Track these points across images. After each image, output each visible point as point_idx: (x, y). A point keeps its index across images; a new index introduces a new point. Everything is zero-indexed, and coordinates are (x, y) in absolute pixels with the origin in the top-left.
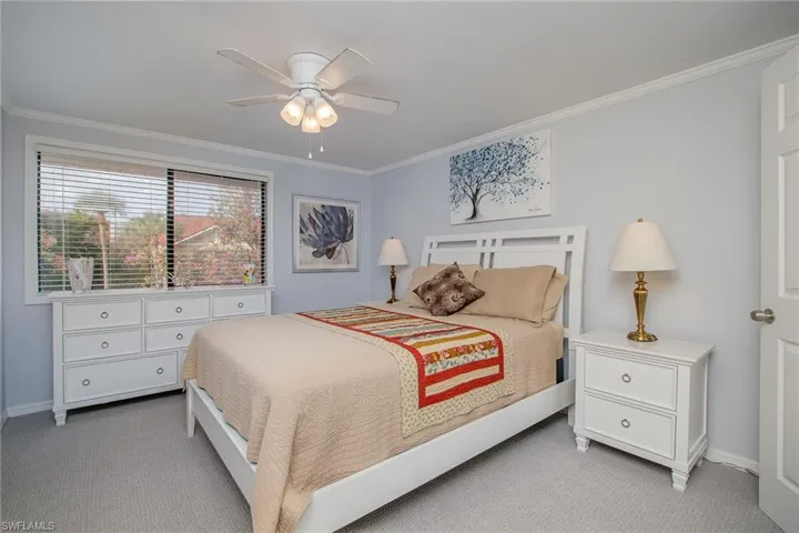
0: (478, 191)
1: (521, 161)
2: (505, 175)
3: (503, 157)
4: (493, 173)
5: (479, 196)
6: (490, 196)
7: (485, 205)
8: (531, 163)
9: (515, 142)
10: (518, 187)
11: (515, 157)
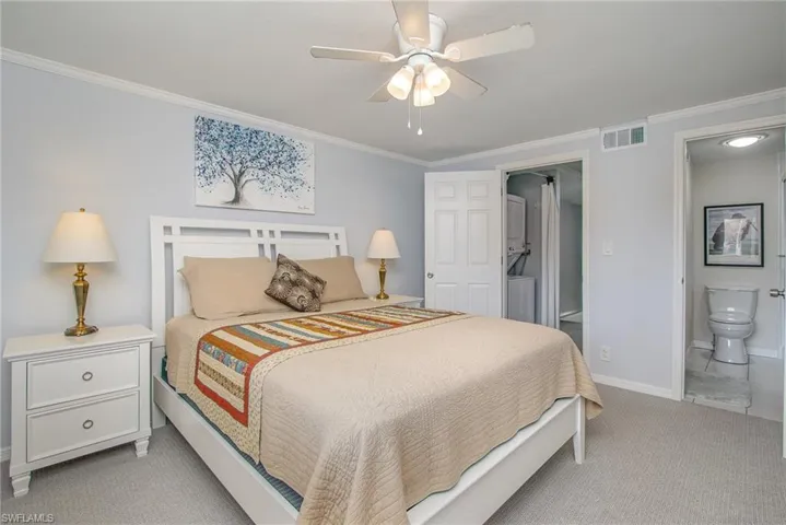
0: (241, 173)
1: (292, 160)
2: (276, 167)
3: (273, 149)
4: (262, 160)
5: (243, 180)
6: (256, 184)
7: (251, 191)
8: (299, 165)
9: (286, 140)
10: (288, 184)
11: (285, 154)
